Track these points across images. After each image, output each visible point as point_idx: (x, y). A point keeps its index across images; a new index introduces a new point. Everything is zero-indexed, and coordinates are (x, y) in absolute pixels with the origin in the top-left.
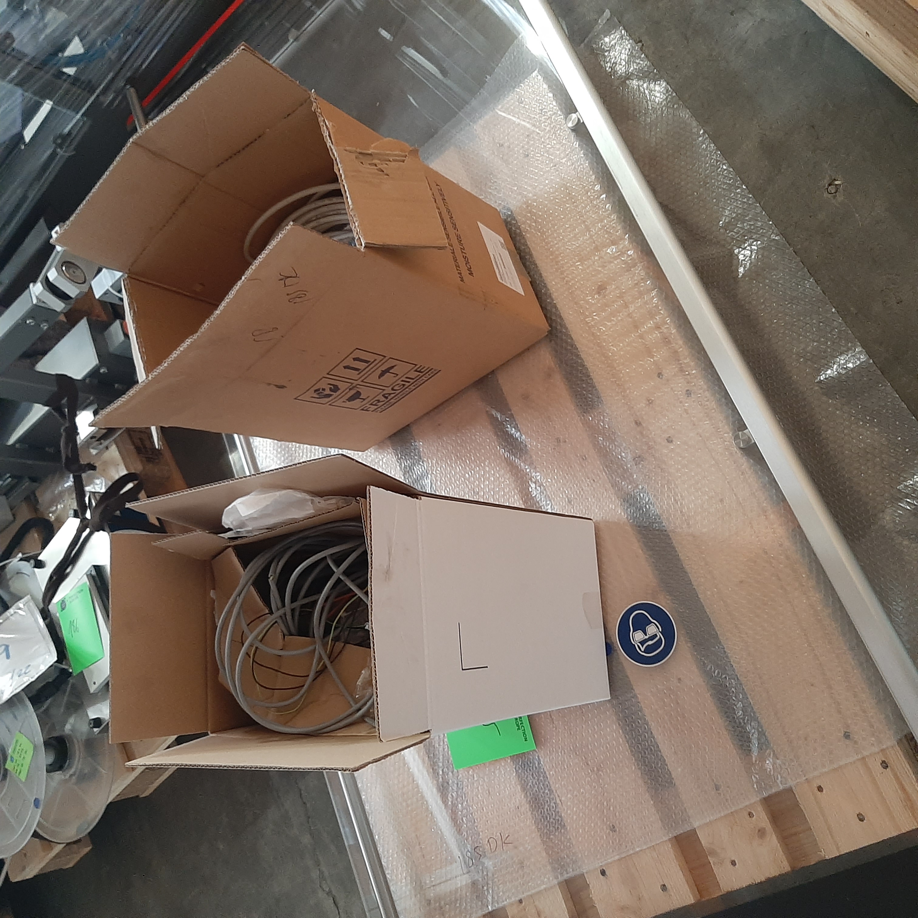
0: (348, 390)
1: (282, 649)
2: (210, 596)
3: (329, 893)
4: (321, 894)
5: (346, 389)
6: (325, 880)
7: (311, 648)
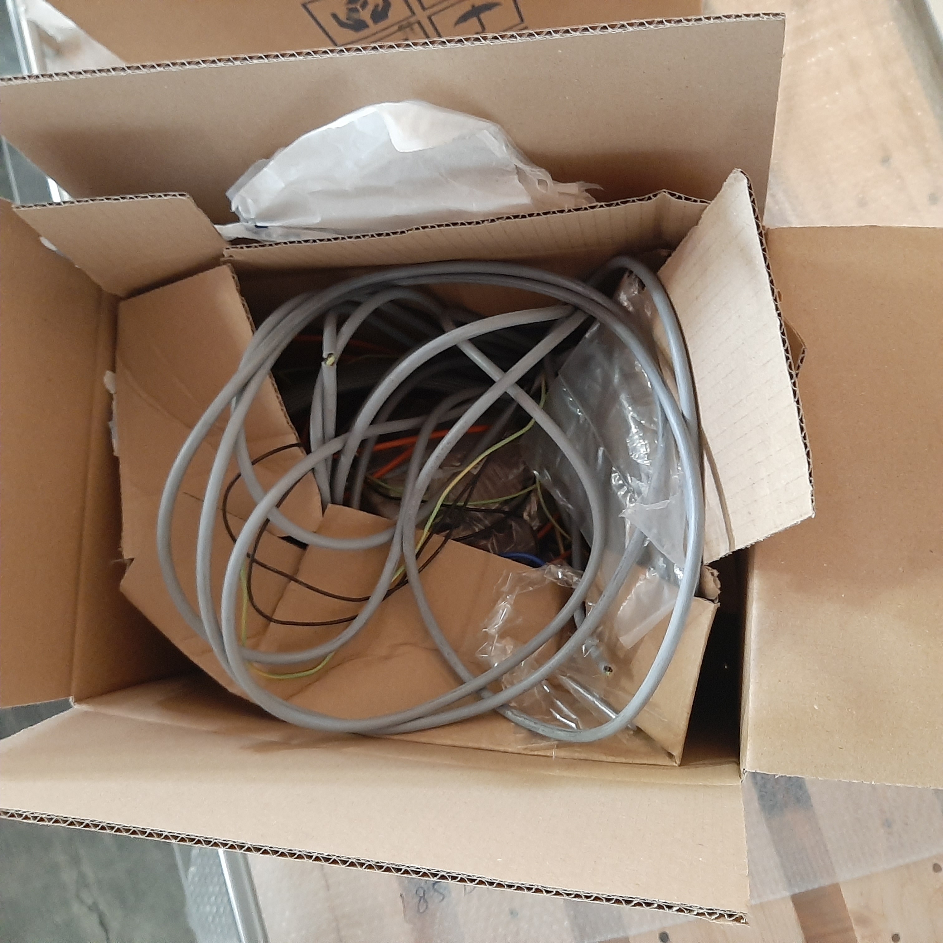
0: (396, 28)
1: (315, 532)
2: (103, 385)
3: (94, 908)
4: (76, 908)
5: (392, 25)
6: (87, 886)
7: (380, 539)
